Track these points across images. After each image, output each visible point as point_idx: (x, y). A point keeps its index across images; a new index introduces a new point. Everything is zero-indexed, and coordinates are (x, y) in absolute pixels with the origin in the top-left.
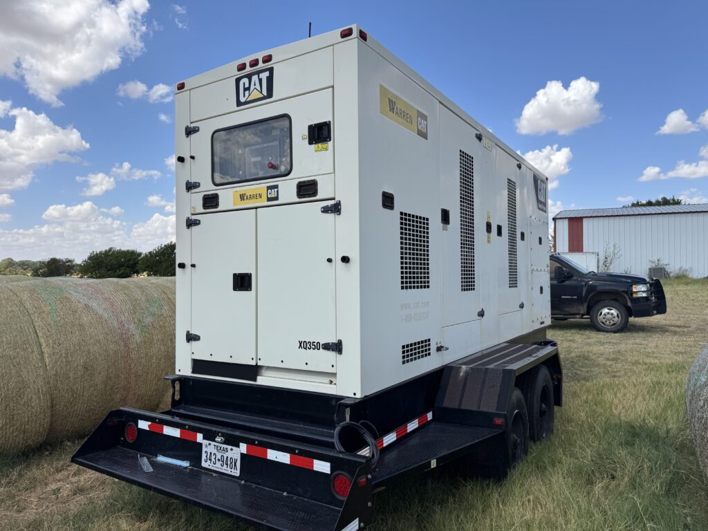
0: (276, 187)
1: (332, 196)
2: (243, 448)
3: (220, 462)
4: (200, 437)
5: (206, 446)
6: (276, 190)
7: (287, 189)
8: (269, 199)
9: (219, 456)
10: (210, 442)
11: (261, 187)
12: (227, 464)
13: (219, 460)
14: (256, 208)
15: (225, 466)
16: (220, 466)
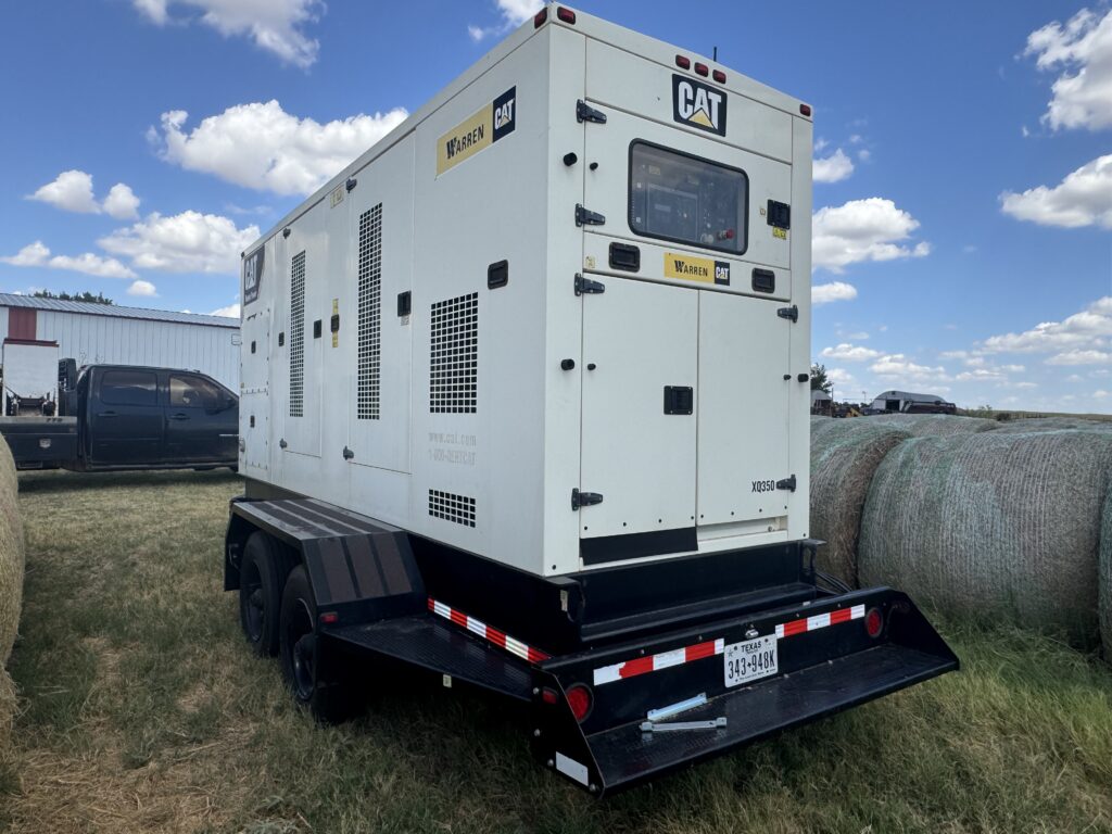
0: (727, 265)
1: (788, 298)
2: (780, 631)
3: (753, 666)
4: (719, 646)
5: (730, 654)
6: (727, 270)
7: (741, 274)
8: (718, 281)
9: (749, 659)
10: (734, 645)
11: (706, 258)
12: (761, 665)
13: (749, 665)
14: (698, 288)
15: (759, 668)
16: (752, 673)
